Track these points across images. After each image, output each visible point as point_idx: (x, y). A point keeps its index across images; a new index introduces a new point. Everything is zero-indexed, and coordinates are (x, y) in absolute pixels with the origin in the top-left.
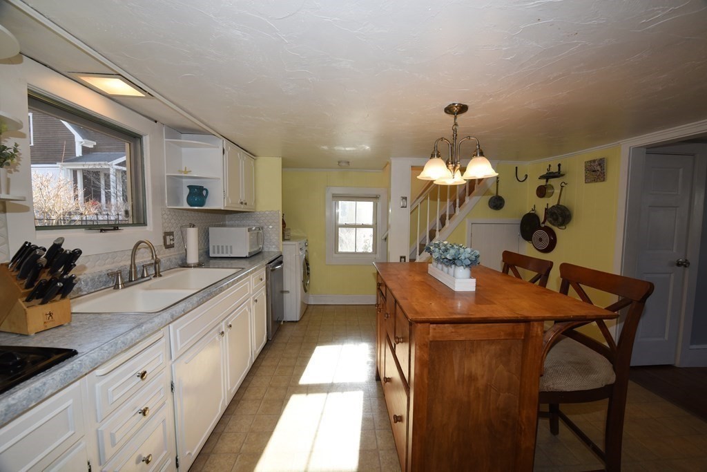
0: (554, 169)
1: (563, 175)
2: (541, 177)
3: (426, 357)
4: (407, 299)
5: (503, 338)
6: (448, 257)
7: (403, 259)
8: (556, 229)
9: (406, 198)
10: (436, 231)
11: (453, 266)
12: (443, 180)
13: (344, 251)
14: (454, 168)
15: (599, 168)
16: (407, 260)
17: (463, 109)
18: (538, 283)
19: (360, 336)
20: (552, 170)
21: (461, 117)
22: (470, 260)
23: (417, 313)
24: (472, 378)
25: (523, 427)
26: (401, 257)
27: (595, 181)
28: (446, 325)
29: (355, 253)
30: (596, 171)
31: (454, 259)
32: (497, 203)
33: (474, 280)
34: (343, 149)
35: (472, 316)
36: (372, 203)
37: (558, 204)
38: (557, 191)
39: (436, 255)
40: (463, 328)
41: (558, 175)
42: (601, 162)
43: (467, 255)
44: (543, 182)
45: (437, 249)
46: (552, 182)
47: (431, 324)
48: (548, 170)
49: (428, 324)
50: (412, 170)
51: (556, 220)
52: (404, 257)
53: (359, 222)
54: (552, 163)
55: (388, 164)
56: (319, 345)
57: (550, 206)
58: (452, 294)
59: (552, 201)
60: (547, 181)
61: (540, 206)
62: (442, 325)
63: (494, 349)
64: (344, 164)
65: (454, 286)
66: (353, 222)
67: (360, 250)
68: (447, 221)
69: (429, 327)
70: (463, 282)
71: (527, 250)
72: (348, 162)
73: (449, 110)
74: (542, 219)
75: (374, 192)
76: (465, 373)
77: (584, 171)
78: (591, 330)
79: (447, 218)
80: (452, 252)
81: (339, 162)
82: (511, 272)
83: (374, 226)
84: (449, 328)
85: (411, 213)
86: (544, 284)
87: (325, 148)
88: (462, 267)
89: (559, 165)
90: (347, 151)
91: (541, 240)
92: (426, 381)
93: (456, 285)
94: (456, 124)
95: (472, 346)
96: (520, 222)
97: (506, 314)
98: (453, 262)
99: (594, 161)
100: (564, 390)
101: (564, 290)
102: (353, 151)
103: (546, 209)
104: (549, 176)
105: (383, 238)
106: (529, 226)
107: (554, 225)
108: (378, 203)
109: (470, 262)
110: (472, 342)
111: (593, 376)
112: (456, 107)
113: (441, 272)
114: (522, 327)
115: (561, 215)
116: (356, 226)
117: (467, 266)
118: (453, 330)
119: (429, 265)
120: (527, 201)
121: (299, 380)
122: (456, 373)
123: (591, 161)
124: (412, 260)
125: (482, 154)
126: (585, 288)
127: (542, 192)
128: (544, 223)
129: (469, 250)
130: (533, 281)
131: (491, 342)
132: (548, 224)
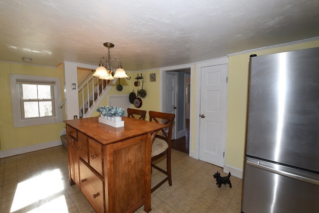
0: (140, 76)
1: (143, 78)
2: (136, 78)
3: (112, 159)
4: (97, 135)
5: (139, 142)
6: (112, 113)
7: (76, 117)
8: (142, 99)
9: (75, 84)
10: (93, 101)
11: (114, 117)
12: (104, 77)
13: (29, 117)
14: (110, 72)
15: (154, 77)
16: (78, 118)
17: (112, 46)
18: (142, 119)
19: (52, 166)
20: (139, 76)
21: (111, 49)
22: (122, 113)
23: (106, 140)
24: (129, 162)
25: (147, 173)
26: (75, 116)
27: (153, 81)
28: (119, 143)
29: (39, 117)
30: (153, 78)
31: (115, 113)
32: (120, 88)
33: (123, 121)
34: (30, 51)
35: (129, 136)
36: (50, 86)
37: (142, 89)
38: (141, 84)
39: (104, 113)
40: (125, 142)
41: (141, 78)
42: (154, 75)
43: (120, 111)
44: (136, 80)
45: (104, 110)
46: (139, 80)
47: (113, 143)
48: (138, 76)
49: (112, 144)
50: (77, 69)
51: (142, 95)
52: (77, 116)
53: (41, 97)
54: (139, 73)
55: (62, 64)
56: (20, 182)
57: (139, 90)
58: (115, 129)
59: (140, 88)
60: (138, 80)
61: (136, 90)
62: (117, 143)
63: (136, 147)
64: (27, 60)
65: (116, 126)
66: (36, 98)
67: (42, 115)
68: (98, 96)
69: (113, 145)
70: (119, 123)
71: (132, 107)
72: (31, 59)
73: (106, 45)
74: (137, 95)
75: (51, 79)
76: (127, 160)
77: (149, 78)
78: (160, 133)
79: (98, 94)
80: (114, 110)
81: (23, 58)
82: (131, 116)
83: (53, 100)
84: (120, 143)
85: (79, 92)
86: (144, 119)
87: (15, 47)
88: (119, 117)
89: (141, 74)
90: (33, 52)
91: (137, 103)
92: (113, 170)
93: (116, 125)
94: (109, 52)
95: (129, 148)
96: (129, 96)
97: (140, 133)
98: (115, 114)
99: (152, 74)
100: (157, 155)
101: (151, 120)
102: (39, 53)
103: (138, 91)
104: (138, 78)
105: (60, 106)
106: (132, 97)
107: (141, 97)
108: (55, 87)
109: (121, 114)
110: (128, 147)
111: (164, 147)
112: (109, 44)
113: (107, 120)
114: (145, 136)
115: (143, 93)
116: (38, 100)
117: (121, 116)
118: (122, 144)
119: (99, 118)
120: (131, 88)
121: (10, 210)
122: (123, 162)
123: (151, 74)
124: (81, 117)
125: (121, 68)
126: (157, 119)
127: (136, 84)
128: (137, 96)
129: (120, 109)
130: (140, 118)
131: (135, 145)
132: (139, 97)
